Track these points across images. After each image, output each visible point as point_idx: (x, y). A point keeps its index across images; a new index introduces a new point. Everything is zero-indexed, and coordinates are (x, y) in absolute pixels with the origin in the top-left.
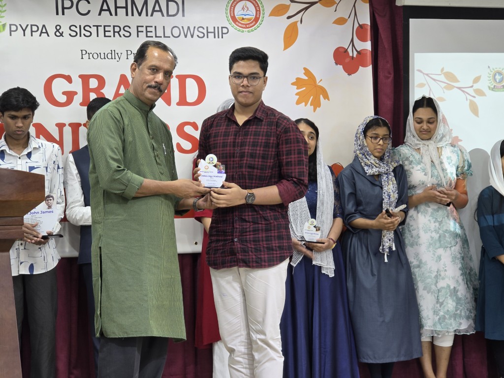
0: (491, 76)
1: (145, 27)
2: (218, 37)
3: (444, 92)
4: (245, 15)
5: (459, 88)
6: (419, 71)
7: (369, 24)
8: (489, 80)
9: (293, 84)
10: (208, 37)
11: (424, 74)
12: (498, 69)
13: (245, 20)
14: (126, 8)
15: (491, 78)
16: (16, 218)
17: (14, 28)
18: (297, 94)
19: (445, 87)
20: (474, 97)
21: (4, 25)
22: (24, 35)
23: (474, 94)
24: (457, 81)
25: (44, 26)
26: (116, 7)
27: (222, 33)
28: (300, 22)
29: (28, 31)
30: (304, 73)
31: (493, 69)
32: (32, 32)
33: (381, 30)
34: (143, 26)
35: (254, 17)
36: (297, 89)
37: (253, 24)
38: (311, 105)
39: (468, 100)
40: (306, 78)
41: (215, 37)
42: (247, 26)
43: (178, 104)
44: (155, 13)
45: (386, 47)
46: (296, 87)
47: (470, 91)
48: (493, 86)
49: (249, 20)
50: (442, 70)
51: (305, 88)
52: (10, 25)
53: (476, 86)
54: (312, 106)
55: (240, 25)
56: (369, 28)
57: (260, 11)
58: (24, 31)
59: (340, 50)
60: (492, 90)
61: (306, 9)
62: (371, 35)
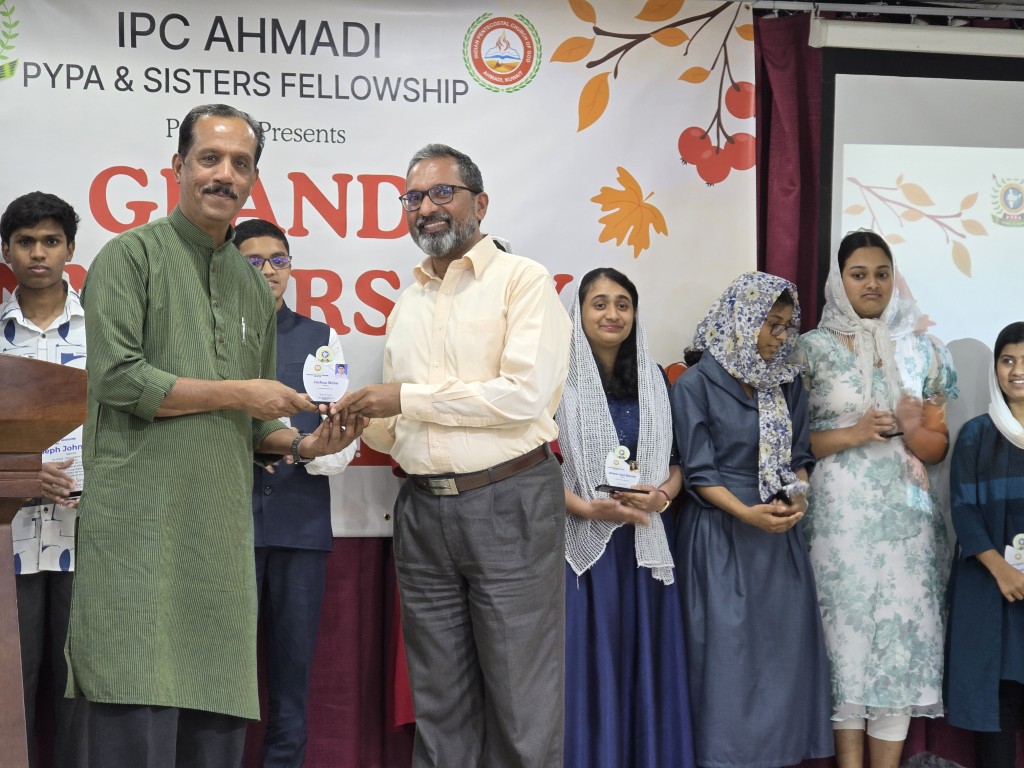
0: (999, 194)
1: (298, 77)
2: (447, 101)
3: (902, 226)
4: (503, 58)
5: (933, 218)
6: (853, 180)
7: (754, 83)
8: (994, 203)
9: (595, 200)
10: (425, 100)
11: (861, 186)
12: (1013, 182)
13: (502, 68)
14: (262, 36)
15: (998, 199)
16: (27, 456)
17: (32, 70)
18: (601, 221)
19: (906, 216)
20: (963, 236)
21: (13, 65)
22: (53, 86)
23: (962, 230)
24: (929, 203)
25: (94, 68)
26: (242, 35)
27: (455, 94)
28: (612, 75)
29: (61, 77)
30: (618, 179)
31: (1003, 182)
32: (69, 79)
33: (777, 96)
34: (294, 75)
35: (520, 61)
36: (603, 209)
37: (517, 76)
38: (629, 243)
39: (951, 243)
40: (623, 189)
41: (439, 101)
42: (506, 80)
43: (361, 234)
44: (319, 48)
45: (786, 129)
46: (601, 205)
47: (956, 224)
48: (1001, 216)
49: (510, 67)
50: (900, 179)
51: (618, 209)
52: (26, 64)
53: (967, 215)
54: (632, 246)
55: (492, 77)
56: (753, 90)
57: (532, 50)
58: (53, 77)
59: (693, 133)
60: (1000, 223)
61: (627, 48)
62: (757, 105)
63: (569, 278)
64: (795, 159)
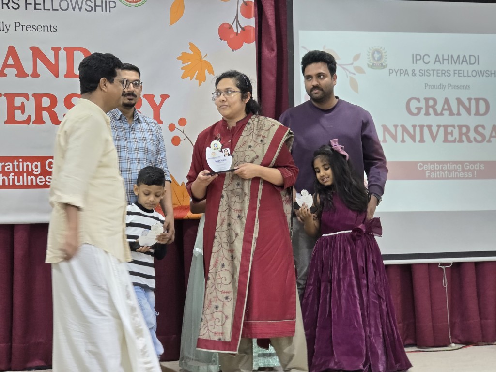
0: (370, 54)
2: (106, 11)
5: (340, 65)
6: (304, 48)
7: (253, 1)
8: (368, 58)
9: (179, 58)
10: (95, 11)
12: (377, 48)
15: (370, 56)
18: (182, 69)
20: (354, 74)
23: (353, 71)
24: (338, 58)
27: (110, 7)
30: (189, 48)
31: (372, 48)
33: (265, 8)
38: (196, 79)
39: (349, 77)
40: (192, 53)
41: (102, 11)
42: (135, 1)
43: (66, 76)
45: (269, 24)
46: (182, 61)
48: (371, 64)
50: (324, 47)
51: (190, 63)
53: (356, 64)
54: (198, 81)
56: (253, 5)
59: (225, 26)
60: (371, 68)
62: (255, 12)
63: (168, 96)
64: (274, 38)
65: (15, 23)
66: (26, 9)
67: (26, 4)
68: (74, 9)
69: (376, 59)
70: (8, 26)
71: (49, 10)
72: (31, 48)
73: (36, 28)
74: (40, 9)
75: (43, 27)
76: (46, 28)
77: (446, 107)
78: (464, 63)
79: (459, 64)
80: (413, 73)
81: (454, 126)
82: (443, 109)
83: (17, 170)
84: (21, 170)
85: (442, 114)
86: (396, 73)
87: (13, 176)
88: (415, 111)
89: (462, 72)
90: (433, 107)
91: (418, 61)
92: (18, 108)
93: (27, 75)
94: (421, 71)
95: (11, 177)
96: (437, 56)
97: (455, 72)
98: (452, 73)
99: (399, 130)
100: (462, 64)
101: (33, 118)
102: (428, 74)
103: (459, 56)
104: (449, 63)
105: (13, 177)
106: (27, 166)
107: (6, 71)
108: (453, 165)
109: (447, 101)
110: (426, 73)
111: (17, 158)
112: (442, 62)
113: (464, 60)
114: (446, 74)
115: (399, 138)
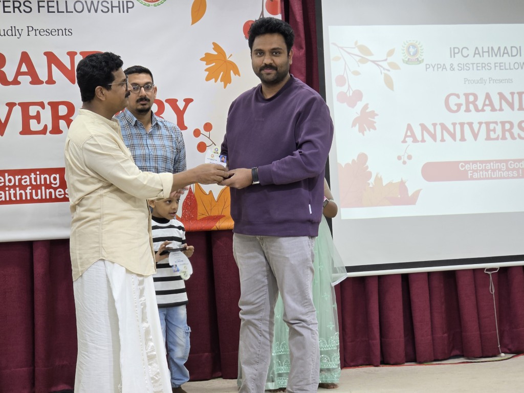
0: (405, 48)
2: (124, 12)
3: (359, 66)
5: (374, 62)
6: (334, 44)
9: (202, 59)
10: (112, 12)
11: (338, 47)
12: (412, 42)
15: (405, 51)
18: (206, 70)
19: (360, 61)
20: (389, 71)
23: (388, 68)
24: (371, 54)
27: (128, 8)
30: (213, 48)
31: (407, 42)
33: (292, 3)
34: (44, 1)
36: (207, 64)
38: (221, 81)
39: (383, 75)
40: (216, 53)
41: (120, 12)
42: (154, 0)
45: (297, 20)
46: (205, 62)
47: (385, 64)
48: (407, 59)
50: (356, 43)
51: (214, 64)
53: (390, 59)
54: (223, 83)
56: (279, 1)
60: (407, 63)
62: (281, 8)
63: (191, 100)
64: (302, 35)
65: (28, 27)
66: (39, 12)
67: (39, 7)
68: (89, 11)
69: (412, 54)
70: (20, 31)
71: (63, 12)
72: (46, 54)
73: (50, 32)
74: (54, 12)
75: (57, 31)
76: (60, 31)
77: (487, 102)
78: (506, 55)
79: (500, 56)
80: (452, 67)
81: (496, 123)
82: (484, 105)
83: (35, 183)
84: (38, 183)
85: (483, 110)
86: (434, 68)
87: (30, 189)
88: (455, 108)
89: (503, 65)
90: (474, 103)
91: (456, 55)
92: (33, 117)
93: (41, 82)
94: (460, 65)
95: (28, 191)
96: (477, 48)
97: (496, 65)
98: (493, 66)
99: (438, 128)
100: (503, 56)
101: (50, 128)
102: (468, 68)
103: (499, 48)
104: (489, 56)
105: (30, 191)
106: (45, 179)
107: (20, 78)
108: (497, 164)
109: (488, 96)
110: (465, 67)
111: (34, 171)
112: (481, 55)
113: (506, 52)
114: (486, 67)
115: (439, 137)
